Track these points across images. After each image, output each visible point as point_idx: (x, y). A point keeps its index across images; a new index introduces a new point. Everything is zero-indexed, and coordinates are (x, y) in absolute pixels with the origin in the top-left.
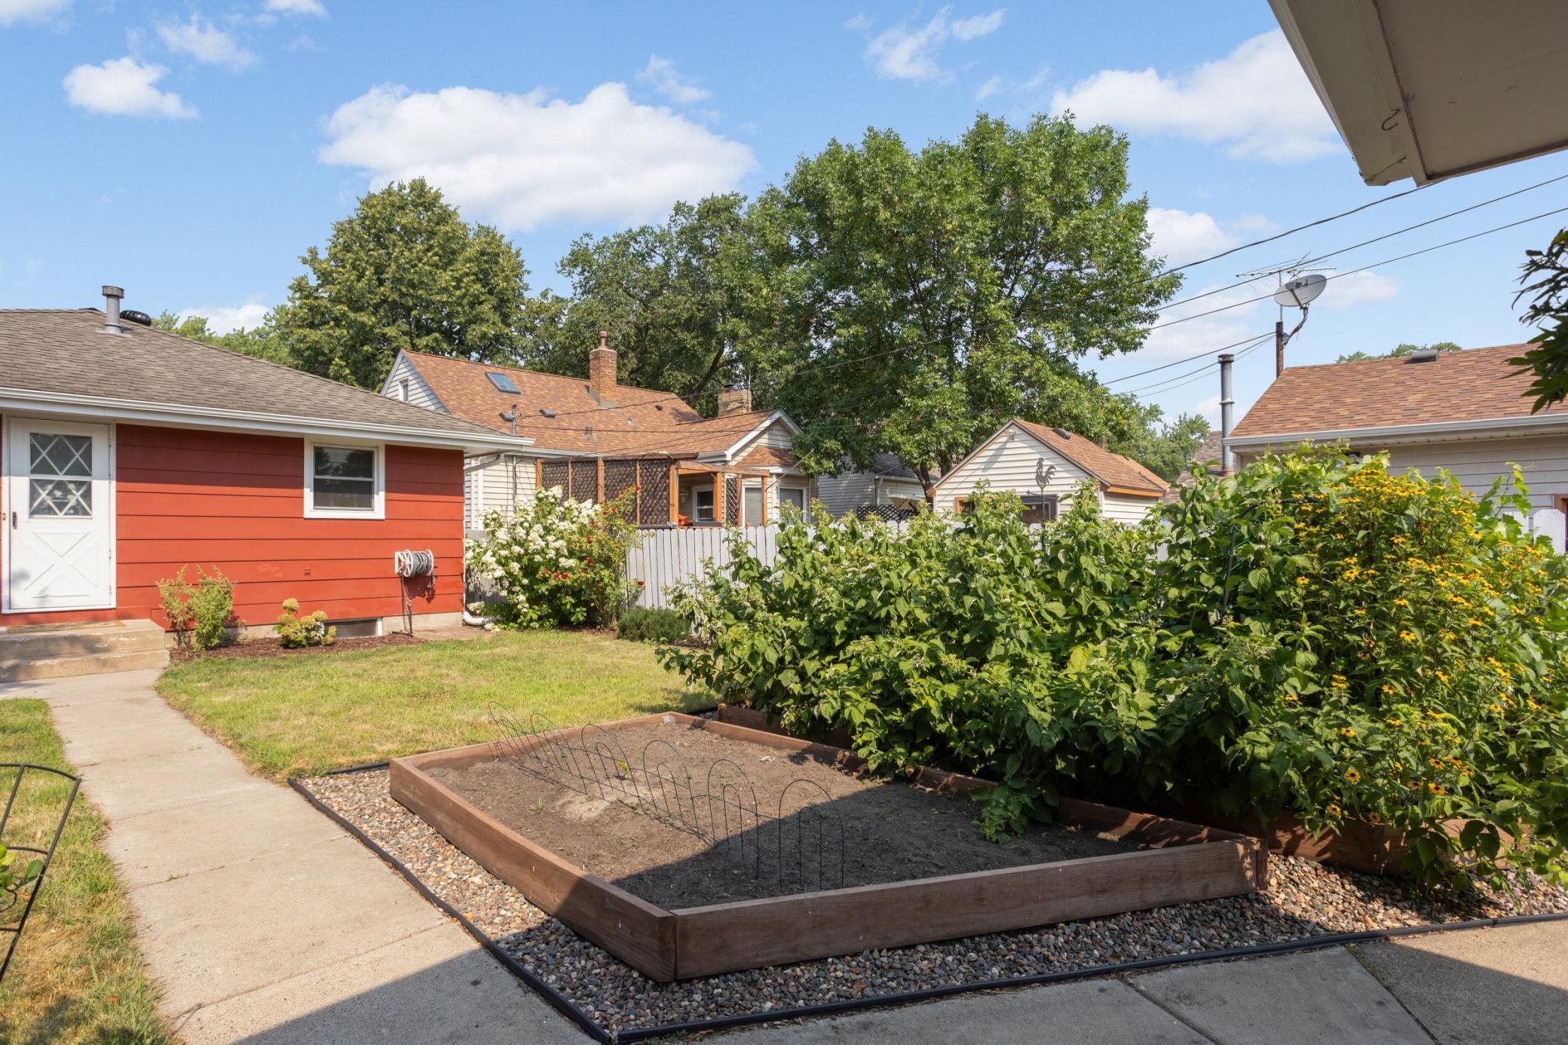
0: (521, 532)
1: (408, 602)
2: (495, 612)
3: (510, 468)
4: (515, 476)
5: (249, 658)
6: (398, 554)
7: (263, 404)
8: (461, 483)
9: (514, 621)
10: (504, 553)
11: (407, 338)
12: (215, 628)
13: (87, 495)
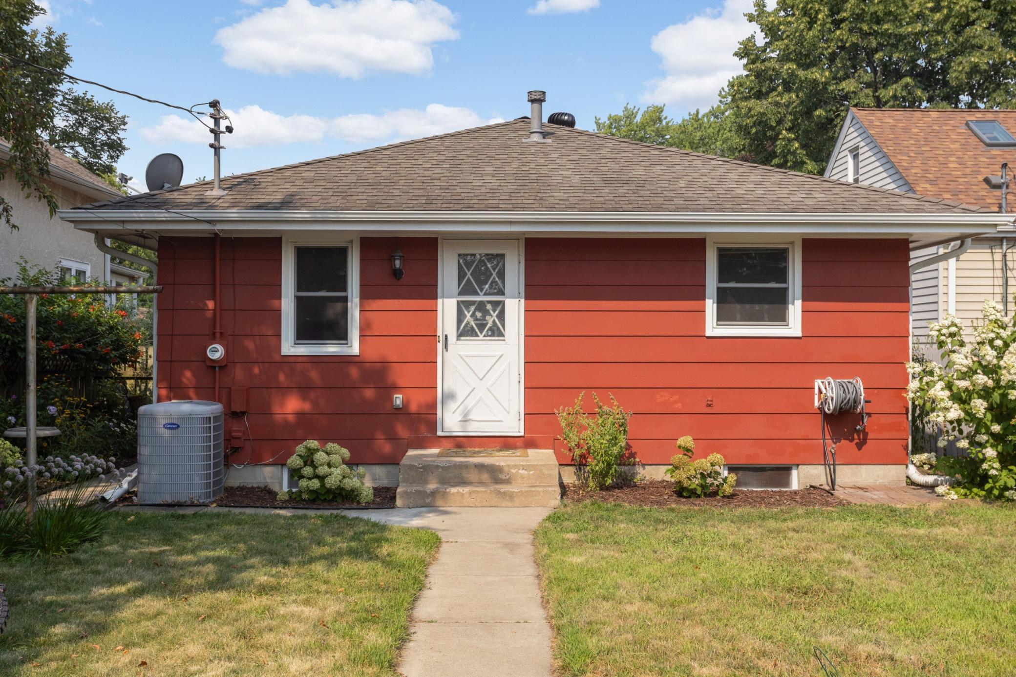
0: (989, 354)
1: (831, 446)
2: (950, 470)
3: (998, 257)
4: (1005, 268)
5: (635, 507)
6: (818, 383)
7: (660, 201)
8: (906, 284)
9: (981, 486)
10: (964, 384)
11: (869, 91)
12: (609, 466)
13: (501, 316)
